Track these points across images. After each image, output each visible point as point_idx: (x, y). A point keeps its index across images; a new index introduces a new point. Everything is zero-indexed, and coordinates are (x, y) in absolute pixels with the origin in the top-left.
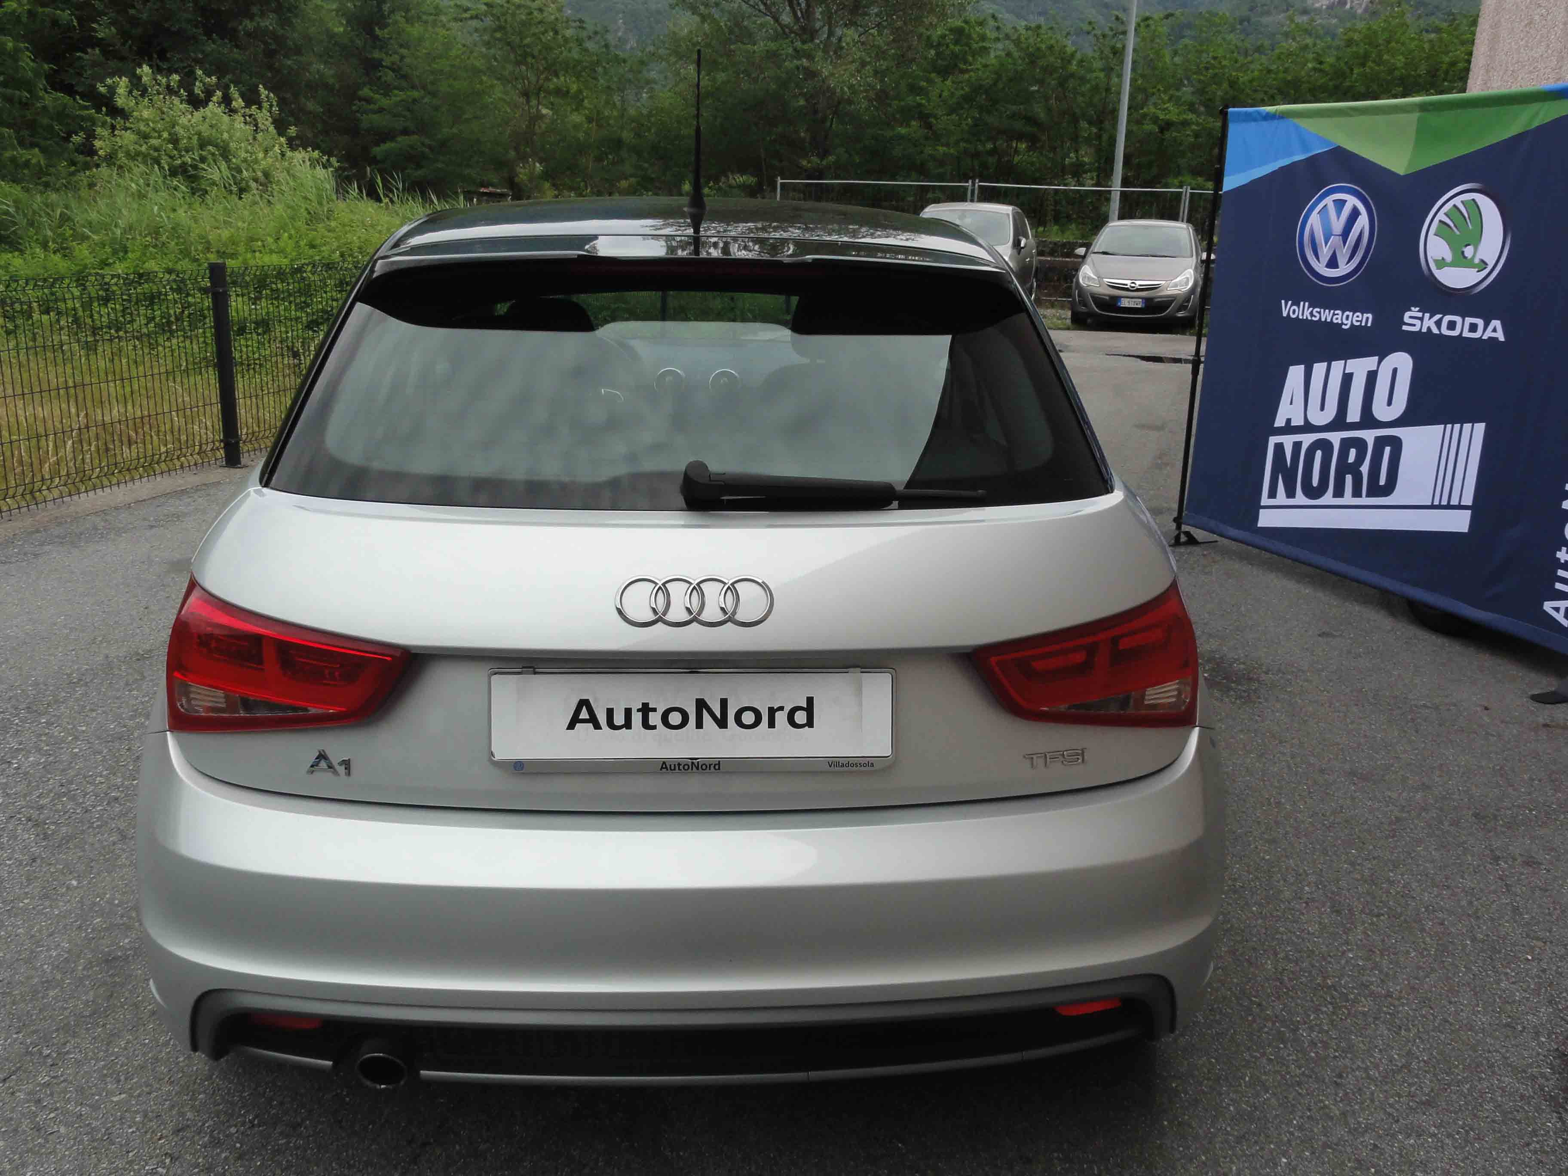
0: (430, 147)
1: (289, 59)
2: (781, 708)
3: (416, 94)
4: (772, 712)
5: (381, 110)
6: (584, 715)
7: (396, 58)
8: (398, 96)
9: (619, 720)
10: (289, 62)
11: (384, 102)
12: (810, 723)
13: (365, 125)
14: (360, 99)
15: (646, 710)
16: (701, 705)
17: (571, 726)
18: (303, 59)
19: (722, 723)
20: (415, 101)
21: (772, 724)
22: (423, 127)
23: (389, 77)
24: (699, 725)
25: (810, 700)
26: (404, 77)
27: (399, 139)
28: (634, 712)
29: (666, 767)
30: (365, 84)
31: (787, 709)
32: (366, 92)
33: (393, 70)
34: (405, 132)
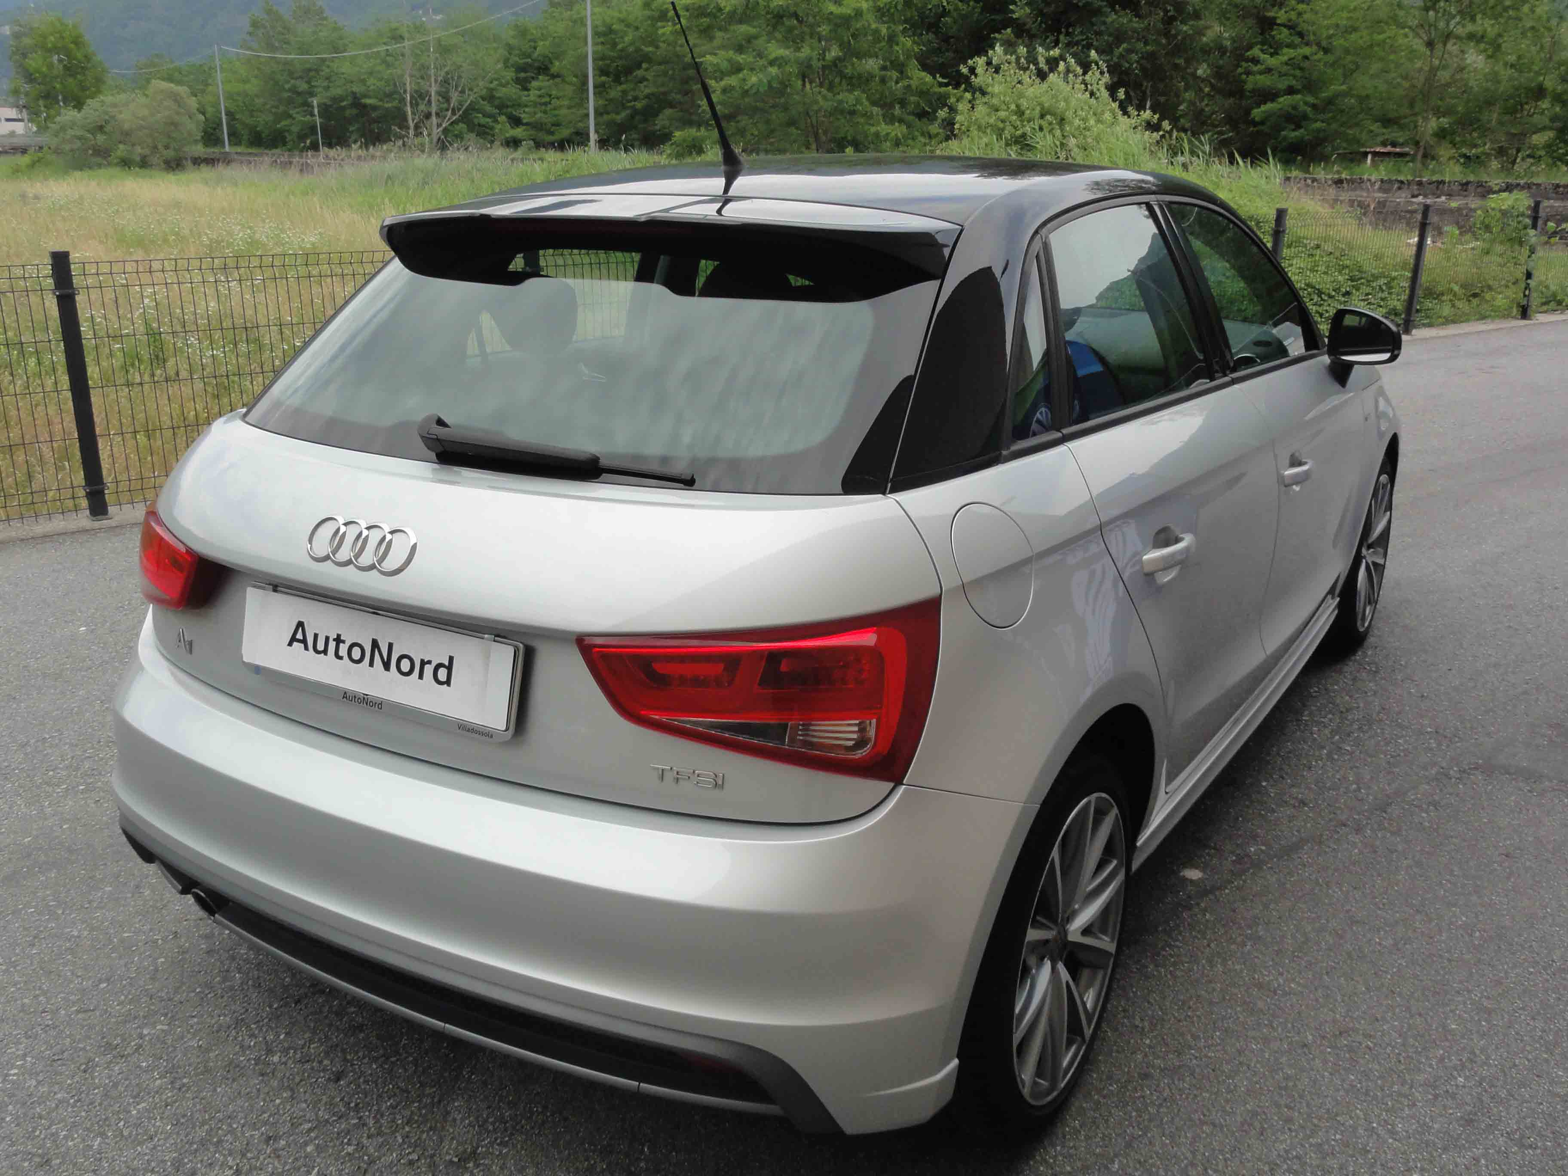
0: (1314, 106)
1: (1186, 24)
2: (429, 662)
3: (1307, 51)
4: (423, 663)
5: (1269, 70)
6: (299, 636)
7: (1293, 15)
8: (1287, 53)
9: (321, 646)
10: (1185, 28)
11: (1272, 62)
12: (448, 682)
13: (1249, 86)
14: (1248, 60)
15: (339, 640)
16: (375, 644)
17: (290, 644)
18: (1201, 23)
19: (387, 666)
20: (1306, 58)
21: (421, 676)
22: (1310, 86)
23: (1282, 35)
24: (371, 664)
25: (451, 659)
26: (1301, 35)
27: (1281, 99)
28: (331, 640)
29: (348, 697)
30: (1257, 44)
31: (434, 664)
32: (1256, 52)
33: (1290, 28)
34: (1291, 91)
